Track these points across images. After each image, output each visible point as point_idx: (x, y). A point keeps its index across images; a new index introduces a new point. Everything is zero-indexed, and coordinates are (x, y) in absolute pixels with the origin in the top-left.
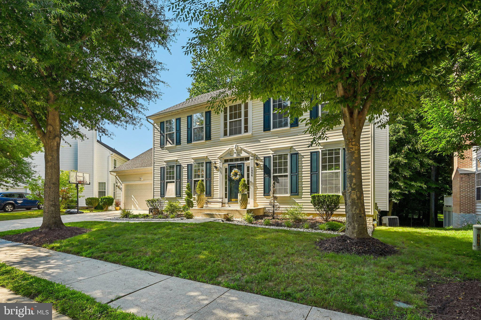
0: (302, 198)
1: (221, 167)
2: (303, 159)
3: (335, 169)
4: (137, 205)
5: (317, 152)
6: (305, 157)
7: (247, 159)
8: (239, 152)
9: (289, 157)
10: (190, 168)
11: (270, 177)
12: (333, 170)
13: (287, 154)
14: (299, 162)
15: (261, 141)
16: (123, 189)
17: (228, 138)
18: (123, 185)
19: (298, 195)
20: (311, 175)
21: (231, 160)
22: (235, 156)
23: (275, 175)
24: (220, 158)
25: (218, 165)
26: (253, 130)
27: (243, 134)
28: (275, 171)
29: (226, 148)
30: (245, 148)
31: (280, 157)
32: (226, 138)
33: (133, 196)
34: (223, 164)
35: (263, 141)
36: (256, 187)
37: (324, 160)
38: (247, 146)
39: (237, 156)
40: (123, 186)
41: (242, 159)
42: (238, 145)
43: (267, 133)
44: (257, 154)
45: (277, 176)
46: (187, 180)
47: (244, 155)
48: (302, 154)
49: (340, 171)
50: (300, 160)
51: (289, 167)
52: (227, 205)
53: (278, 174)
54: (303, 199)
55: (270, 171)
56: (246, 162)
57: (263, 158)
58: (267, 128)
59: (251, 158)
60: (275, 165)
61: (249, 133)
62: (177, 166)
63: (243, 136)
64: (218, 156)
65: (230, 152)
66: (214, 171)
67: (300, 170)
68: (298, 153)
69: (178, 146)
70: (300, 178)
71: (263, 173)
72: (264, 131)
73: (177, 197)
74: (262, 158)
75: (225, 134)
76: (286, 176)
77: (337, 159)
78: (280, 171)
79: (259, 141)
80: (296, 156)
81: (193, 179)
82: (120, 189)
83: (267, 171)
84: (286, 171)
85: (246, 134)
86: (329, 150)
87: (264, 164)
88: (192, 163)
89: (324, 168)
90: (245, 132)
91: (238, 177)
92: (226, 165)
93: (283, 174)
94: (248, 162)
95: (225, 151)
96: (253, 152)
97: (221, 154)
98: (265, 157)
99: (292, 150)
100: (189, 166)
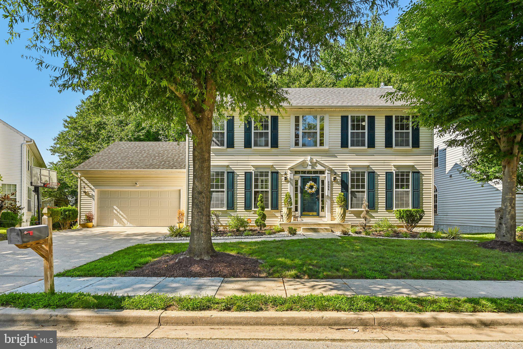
0: (377, 212)
1: (292, 178)
2: (379, 178)
3: (406, 188)
4: (124, 220)
5: (391, 172)
6: (380, 176)
7: (322, 172)
8: (314, 165)
9: (366, 175)
10: (248, 176)
11: (347, 191)
12: (404, 189)
13: (365, 172)
14: (376, 180)
15: (338, 157)
16: (96, 198)
17: (300, 148)
18: (96, 190)
19: (374, 209)
20: (386, 192)
21: (304, 172)
22: (309, 168)
23: (353, 190)
24: (291, 169)
25: (289, 176)
26: (330, 145)
27: (319, 148)
28: (353, 187)
29: (300, 159)
30: (322, 162)
31: (358, 174)
32: (297, 148)
33: (115, 207)
34: (294, 175)
35: (340, 157)
36: (332, 202)
37: (397, 180)
38: (323, 159)
39: (312, 168)
40: (95, 193)
41: (316, 172)
42: (312, 157)
43: (345, 150)
44: (333, 169)
45: (354, 191)
46: (244, 190)
47: (319, 168)
48: (378, 173)
49: (410, 190)
50: (376, 178)
51: (366, 184)
52: (299, 219)
53: (355, 190)
54: (379, 213)
55: (347, 186)
56: (321, 176)
57: (340, 173)
58: (344, 144)
59: (327, 172)
60: (353, 180)
61: (326, 147)
62: (228, 173)
63: (318, 149)
64: (289, 167)
65: (303, 164)
66: (283, 183)
67: (376, 187)
68: (374, 172)
69: (229, 150)
70: (376, 194)
71: (340, 187)
72: (342, 147)
73: (227, 209)
74: (338, 173)
75: (297, 144)
76: (364, 192)
77: (408, 180)
78: (358, 187)
79: (336, 157)
80: (372, 174)
81: (253, 190)
82: (92, 197)
83: (344, 186)
84: (363, 187)
85: (322, 148)
86: (401, 172)
87: (342, 179)
88: (252, 171)
89: (397, 187)
90: (320, 145)
91: (314, 190)
92: (298, 177)
93: (360, 190)
94: (323, 175)
95: (298, 162)
96: (331, 166)
97: (294, 164)
98: (342, 173)
99: (369, 168)
100: (248, 175)
